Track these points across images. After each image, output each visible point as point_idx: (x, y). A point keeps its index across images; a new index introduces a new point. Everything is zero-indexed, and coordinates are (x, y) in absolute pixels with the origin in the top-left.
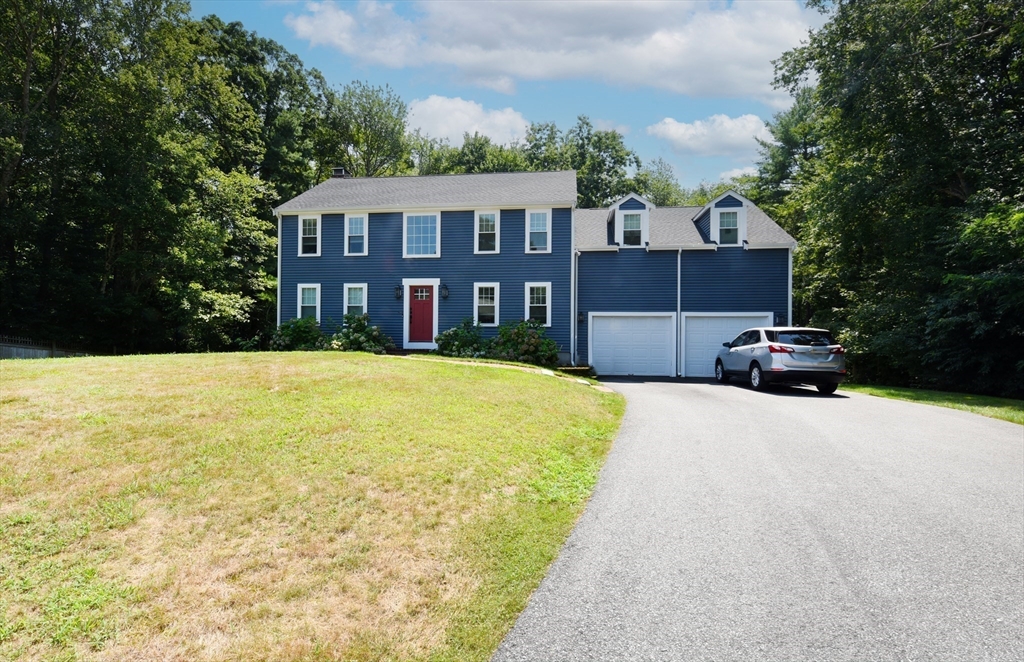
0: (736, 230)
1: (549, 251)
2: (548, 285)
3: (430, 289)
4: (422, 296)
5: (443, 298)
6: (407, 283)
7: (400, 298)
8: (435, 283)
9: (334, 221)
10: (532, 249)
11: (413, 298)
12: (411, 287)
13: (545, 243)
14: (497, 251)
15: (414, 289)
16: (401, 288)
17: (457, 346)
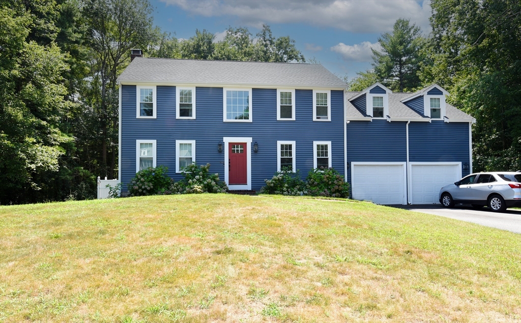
0: (439, 109)
1: (329, 119)
2: (329, 143)
3: (244, 145)
4: (237, 150)
5: (255, 152)
6: (227, 140)
7: (221, 151)
8: (248, 141)
9: (166, 91)
10: (318, 118)
11: (231, 152)
12: (230, 144)
13: (326, 114)
14: (294, 118)
15: (232, 145)
16: (221, 145)
17: (287, 187)
